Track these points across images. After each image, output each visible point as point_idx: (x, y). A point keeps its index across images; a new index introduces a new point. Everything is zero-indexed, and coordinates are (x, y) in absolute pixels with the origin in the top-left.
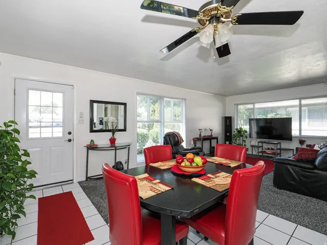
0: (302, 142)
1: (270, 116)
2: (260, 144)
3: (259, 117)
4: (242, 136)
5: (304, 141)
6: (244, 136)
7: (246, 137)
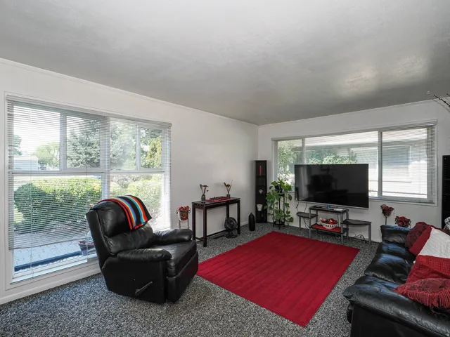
0: (387, 211)
1: (327, 161)
2: (313, 212)
3: (311, 162)
4: (283, 195)
5: (391, 209)
6: (286, 195)
7: (290, 198)
